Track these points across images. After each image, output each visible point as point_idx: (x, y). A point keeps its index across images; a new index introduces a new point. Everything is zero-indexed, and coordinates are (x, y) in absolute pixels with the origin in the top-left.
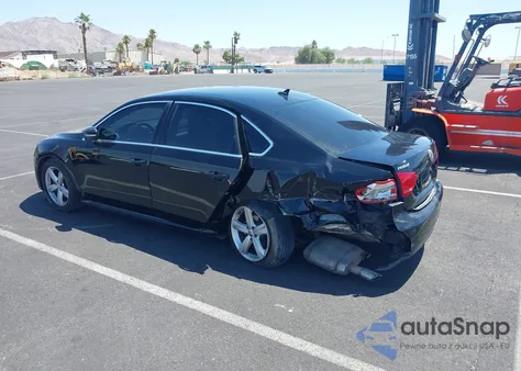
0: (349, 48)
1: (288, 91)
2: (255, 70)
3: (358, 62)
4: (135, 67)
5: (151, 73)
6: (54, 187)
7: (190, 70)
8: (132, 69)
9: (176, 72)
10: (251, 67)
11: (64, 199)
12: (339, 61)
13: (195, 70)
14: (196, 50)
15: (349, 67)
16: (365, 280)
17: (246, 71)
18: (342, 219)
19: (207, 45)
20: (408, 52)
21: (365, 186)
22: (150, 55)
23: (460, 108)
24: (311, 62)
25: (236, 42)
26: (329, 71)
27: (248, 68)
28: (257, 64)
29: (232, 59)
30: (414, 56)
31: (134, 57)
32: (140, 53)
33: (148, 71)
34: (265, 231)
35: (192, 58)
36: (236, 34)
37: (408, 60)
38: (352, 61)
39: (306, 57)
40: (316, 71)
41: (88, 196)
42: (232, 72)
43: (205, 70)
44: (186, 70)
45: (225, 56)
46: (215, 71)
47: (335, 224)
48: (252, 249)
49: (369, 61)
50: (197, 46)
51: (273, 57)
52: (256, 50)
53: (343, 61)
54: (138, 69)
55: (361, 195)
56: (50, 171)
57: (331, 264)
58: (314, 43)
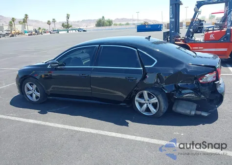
0: (117, 19)
1: (150, 37)
2: (78, 31)
3: (123, 25)
4: (20, 32)
5: (29, 35)
6: (30, 92)
7: (48, 32)
8: (19, 34)
9: (41, 34)
10: (77, 29)
11: (37, 97)
12: (115, 25)
13: (50, 32)
14: (49, 23)
15: (120, 27)
16: (203, 117)
17: (74, 31)
18: (192, 91)
19: (54, 21)
20: (170, 18)
21: (204, 75)
22: (26, 26)
23: (194, 40)
24: (103, 26)
25: (68, 19)
26: (112, 29)
27: (75, 30)
28: (78, 28)
29: (67, 26)
30: (173, 20)
31: (18, 28)
32: (21, 26)
33: (28, 34)
34: (157, 101)
35: (47, 27)
36: (68, 15)
37: (171, 22)
38: (120, 25)
39: (100, 23)
40: (106, 30)
41: (52, 95)
42: (68, 32)
43: (55, 32)
44: (45, 32)
45: (63, 25)
46: (60, 32)
47: (188, 94)
48: (148, 110)
49: (128, 24)
50: (49, 21)
51: (84, 24)
52: (76, 22)
53: (116, 25)
54: (22, 34)
55: (201, 79)
56: (28, 85)
57: (188, 112)
58: (103, 17)
